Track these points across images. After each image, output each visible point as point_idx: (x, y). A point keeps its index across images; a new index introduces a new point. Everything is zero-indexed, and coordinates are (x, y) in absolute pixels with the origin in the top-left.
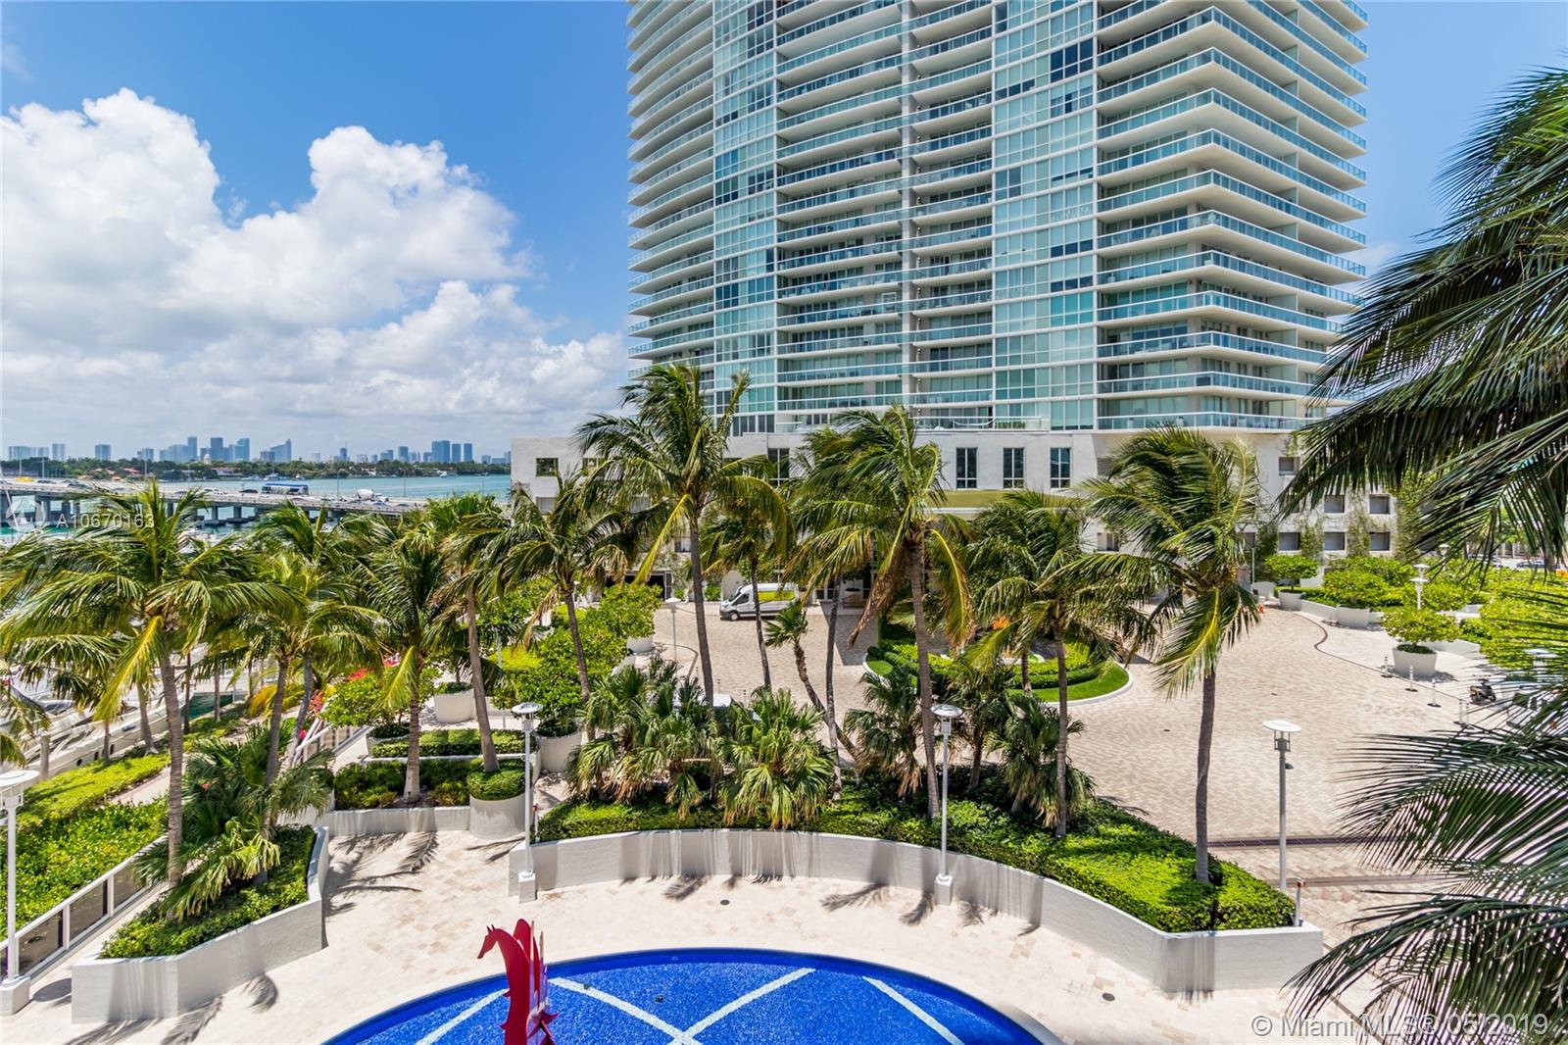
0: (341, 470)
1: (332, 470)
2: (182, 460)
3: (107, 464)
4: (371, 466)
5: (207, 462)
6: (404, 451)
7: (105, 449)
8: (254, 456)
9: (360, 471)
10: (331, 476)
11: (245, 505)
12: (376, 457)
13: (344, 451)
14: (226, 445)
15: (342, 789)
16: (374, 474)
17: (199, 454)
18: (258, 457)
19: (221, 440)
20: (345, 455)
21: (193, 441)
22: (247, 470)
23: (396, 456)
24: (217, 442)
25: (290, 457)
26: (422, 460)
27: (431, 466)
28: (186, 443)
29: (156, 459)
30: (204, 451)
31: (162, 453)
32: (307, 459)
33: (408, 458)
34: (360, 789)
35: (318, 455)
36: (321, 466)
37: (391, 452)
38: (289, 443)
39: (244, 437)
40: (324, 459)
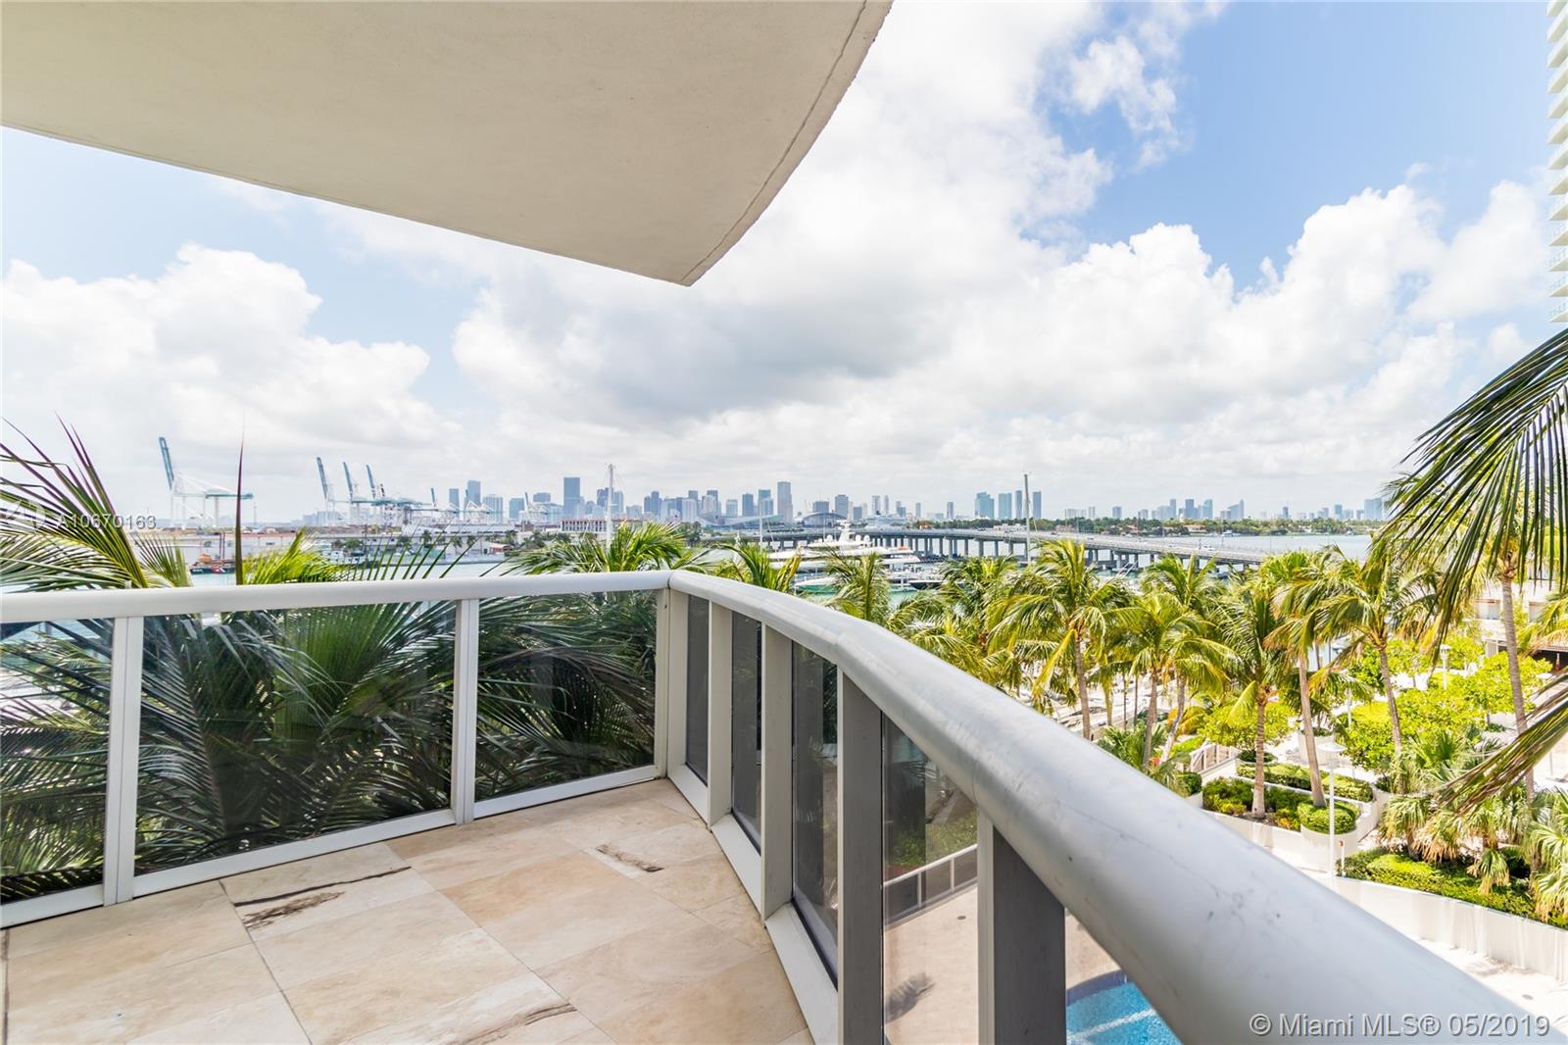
0: (1282, 528)
1: (1275, 528)
2: (1166, 519)
3: (1117, 522)
4: (1306, 524)
5: (1181, 521)
6: (1338, 509)
7: (1118, 510)
8: (1216, 515)
9: (1298, 528)
10: (1274, 533)
11: (1201, 557)
12: (1313, 515)
13: (1286, 509)
14: (1196, 506)
15: (1209, 794)
16: (1309, 531)
17: (1177, 514)
18: (1219, 516)
19: (1192, 501)
20: (1287, 513)
21: (1173, 502)
22: (1210, 528)
23: (1332, 515)
24: (1190, 503)
25: (1243, 515)
26: (1355, 518)
27: (1362, 524)
28: (1168, 504)
29: (1150, 518)
30: (1181, 511)
31: (1153, 512)
32: (1256, 517)
33: (1342, 517)
34: (1221, 797)
35: (1265, 514)
36: (1266, 524)
37: (1326, 510)
38: (1242, 502)
39: (1208, 498)
40: (1268, 518)
